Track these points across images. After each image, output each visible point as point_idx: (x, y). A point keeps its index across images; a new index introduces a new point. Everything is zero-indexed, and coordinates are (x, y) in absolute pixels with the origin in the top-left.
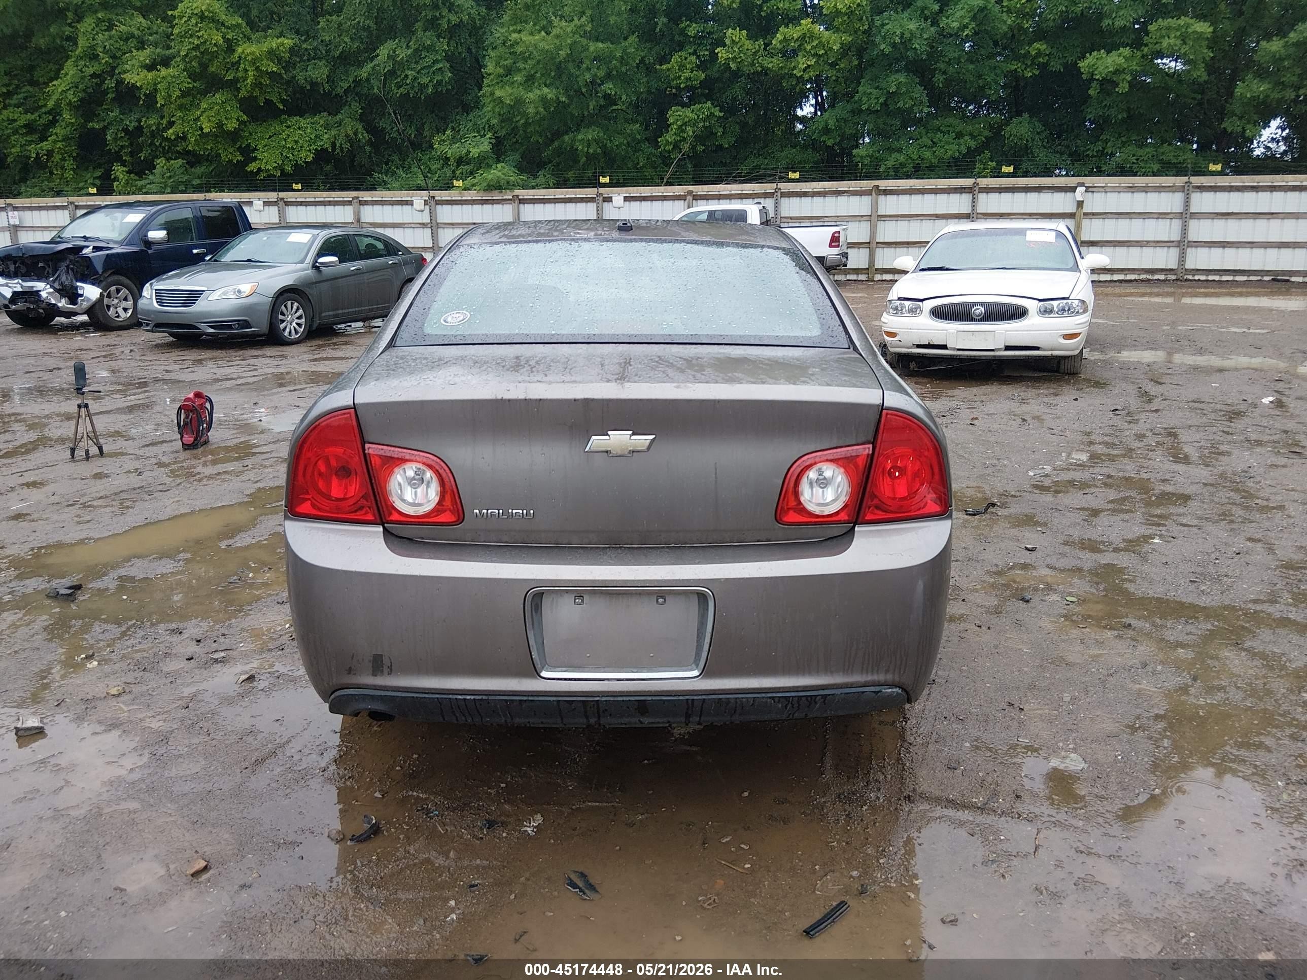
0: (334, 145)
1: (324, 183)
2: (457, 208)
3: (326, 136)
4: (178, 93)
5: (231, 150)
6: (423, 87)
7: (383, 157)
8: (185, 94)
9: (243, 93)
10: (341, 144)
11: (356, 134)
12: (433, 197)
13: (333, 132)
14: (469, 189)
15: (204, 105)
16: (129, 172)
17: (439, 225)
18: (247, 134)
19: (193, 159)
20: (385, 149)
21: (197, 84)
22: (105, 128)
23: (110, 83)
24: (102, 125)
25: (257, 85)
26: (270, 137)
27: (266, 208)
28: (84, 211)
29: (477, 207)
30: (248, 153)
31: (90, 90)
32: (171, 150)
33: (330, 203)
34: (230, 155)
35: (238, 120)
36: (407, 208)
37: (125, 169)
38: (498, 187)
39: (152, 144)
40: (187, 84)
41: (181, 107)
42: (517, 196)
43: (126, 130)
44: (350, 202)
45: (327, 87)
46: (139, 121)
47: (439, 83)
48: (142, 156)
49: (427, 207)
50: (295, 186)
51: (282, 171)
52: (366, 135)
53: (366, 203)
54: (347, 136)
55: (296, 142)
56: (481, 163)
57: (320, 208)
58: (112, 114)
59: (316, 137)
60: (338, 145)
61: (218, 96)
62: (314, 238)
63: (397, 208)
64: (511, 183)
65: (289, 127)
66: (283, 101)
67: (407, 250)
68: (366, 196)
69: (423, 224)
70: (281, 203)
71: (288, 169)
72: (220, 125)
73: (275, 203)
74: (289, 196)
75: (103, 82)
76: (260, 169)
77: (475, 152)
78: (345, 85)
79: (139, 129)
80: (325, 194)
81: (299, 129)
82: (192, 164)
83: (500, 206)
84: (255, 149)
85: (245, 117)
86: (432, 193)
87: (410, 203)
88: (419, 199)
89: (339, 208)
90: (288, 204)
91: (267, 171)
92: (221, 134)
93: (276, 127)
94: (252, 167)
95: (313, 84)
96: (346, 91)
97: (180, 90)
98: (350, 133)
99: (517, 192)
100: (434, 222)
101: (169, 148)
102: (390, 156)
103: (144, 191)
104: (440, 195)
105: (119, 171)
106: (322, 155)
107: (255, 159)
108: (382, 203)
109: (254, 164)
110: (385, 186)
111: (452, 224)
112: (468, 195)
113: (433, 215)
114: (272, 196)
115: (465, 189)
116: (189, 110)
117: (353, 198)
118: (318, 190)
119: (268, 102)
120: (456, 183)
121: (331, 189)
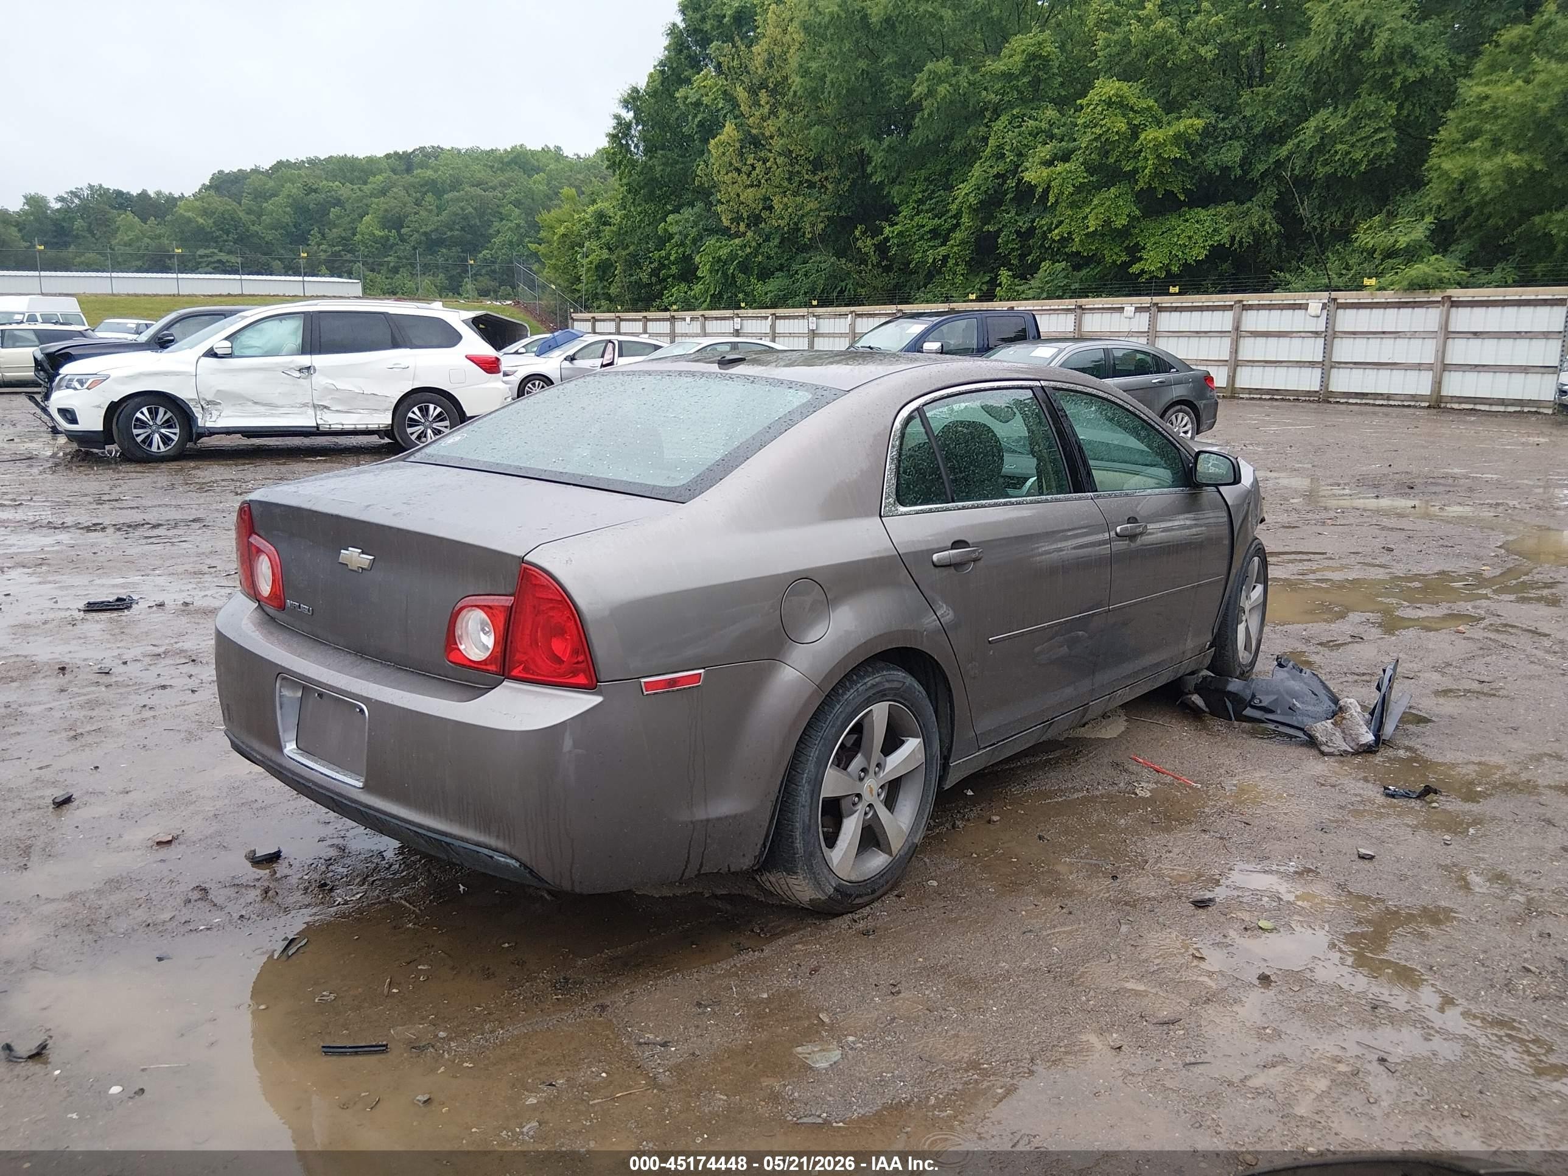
0: (1233, 238)
1: (1214, 285)
2: (1364, 313)
3: (1226, 229)
4: (1071, 189)
5: (1117, 250)
6: (1355, 163)
7: (1298, 251)
8: (1079, 189)
9: (1141, 184)
10: (1242, 238)
11: (1263, 225)
12: (1335, 300)
13: (1235, 224)
14: (1385, 289)
15: (1096, 201)
16: (1014, 276)
17: (1335, 334)
18: (1137, 231)
19: (1078, 262)
20: (1302, 242)
21: (1094, 179)
22: (1000, 230)
23: (1011, 183)
24: (996, 228)
25: (1157, 174)
26: (1163, 233)
27: (1137, 314)
28: (883, 320)
29: (1392, 312)
30: (1134, 253)
31: (991, 192)
32: (1058, 251)
33: (1208, 308)
34: (1114, 255)
35: (1128, 216)
36: (1299, 313)
37: (1010, 273)
38: (1424, 286)
39: (1042, 245)
40: (1083, 178)
41: (1073, 205)
42: (1450, 297)
43: (1018, 232)
44: (1232, 306)
45: (1239, 172)
46: (1033, 221)
47: (1378, 156)
48: (1030, 258)
49: (1325, 312)
50: (1172, 290)
51: (1168, 272)
52: (1275, 225)
53: (1250, 307)
54: (1251, 228)
55: (1190, 238)
56: (1411, 254)
57: (1196, 315)
58: (1007, 216)
59: (1214, 230)
60: (1237, 239)
61: (1112, 190)
62: (1060, 351)
63: (1288, 313)
64: (1446, 281)
65: (1187, 221)
66: (1185, 191)
67: (1185, 366)
68: (1251, 299)
69: (1316, 333)
70: (1154, 309)
71: (1175, 269)
72: (1107, 222)
73: (1147, 309)
74: (1164, 301)
75: (1004, 182)
76: (1143, 272)
77: (1403, 242)
78: (1262, 168)
79: (1031, 231)
80: (1214, 297)
81: (1197, 222)
82: (1077, 268)
83: (1424, 310)
84: (1144, 248)
85: (1137, 212)
86: (1334, 294)
87: (1304, 307)
88: (1316, 302)
89: (1218, 314)
90: (1161, 309)
91: (1151, 272)
92: (1108, 233)
93: (1173, 221)
94: (1135, 268)
95: (1226, 170)
96: (1263, 175)
97: (1074, 186)
98: (1255, 224)
99: (1450, 292)
100: (1330, 330)
101: (1059, 249)
102: (1306, 249)
103: (1024, 296)
104: (1343, 297)
105: (1004, 275)
106: (1218, 253)
107: (1141, 259)
108: (1270, 307)
109: (1137, 265)
110: (1286, 287)
111: (1354, 333)
112: (1381, 297)
113: (1331, 322)
114: (1146, 300)
115: (1380, 289)
116: (1080, 208)
117: (1236, 302)
118: (1206, 292)
119: (1169, 194)
120: (1366, 281)
121: (1223, 291)
